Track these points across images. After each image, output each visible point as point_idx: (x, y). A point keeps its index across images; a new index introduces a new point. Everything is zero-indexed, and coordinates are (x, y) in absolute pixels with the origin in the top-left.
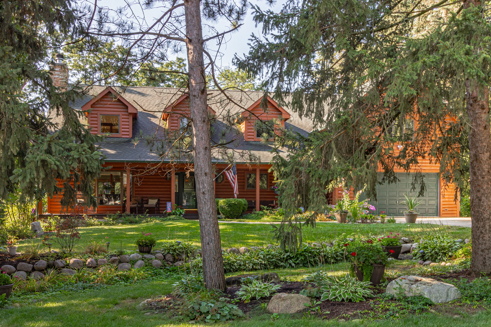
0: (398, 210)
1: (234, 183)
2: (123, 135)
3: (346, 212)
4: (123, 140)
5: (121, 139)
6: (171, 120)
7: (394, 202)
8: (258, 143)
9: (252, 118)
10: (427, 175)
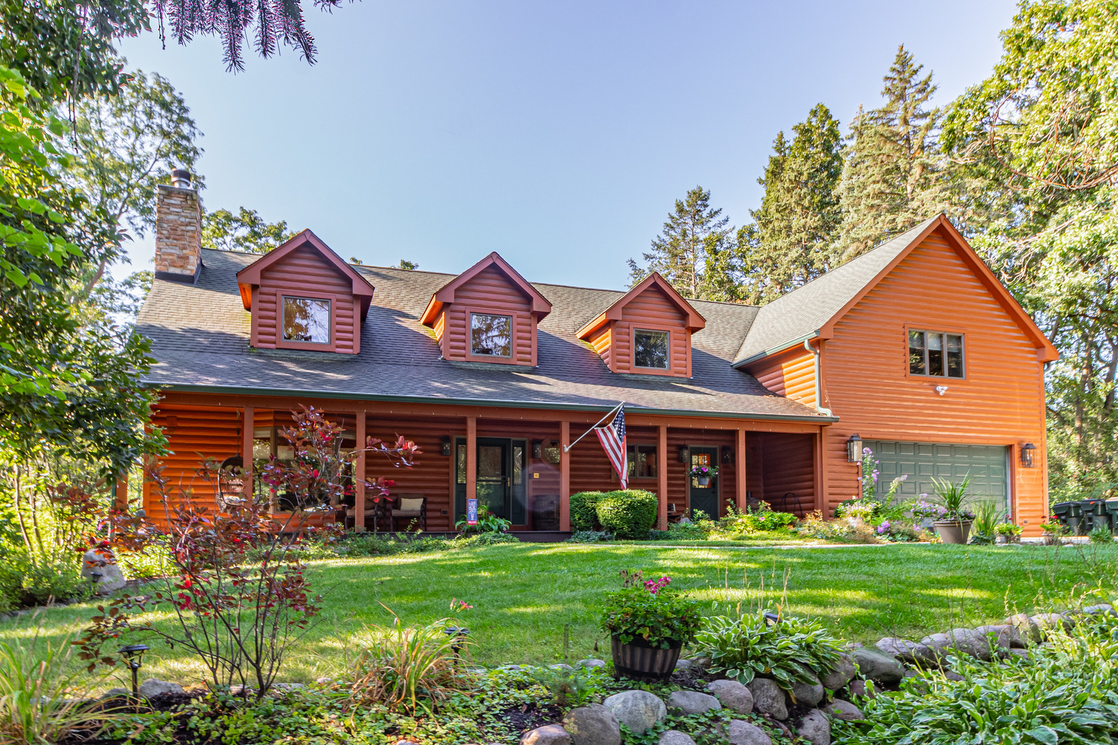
2: (338, 347)
4: (339, 358)
5: (335, 355)
6: (452, 318)
8: (640, 378)
9: (626, 324)
10: (987, 449)
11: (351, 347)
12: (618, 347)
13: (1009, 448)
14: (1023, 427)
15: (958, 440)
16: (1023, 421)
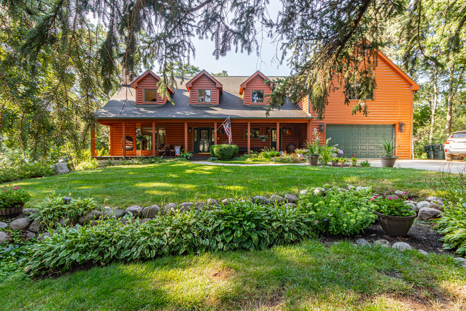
0: (359, 153)
1: (229, 134)
2: (159, 102)
3: (317, 156)
4: (158, 106)
6: (192, 92)
7: (356, 147)
8: (253, 106)
9: (249, 89)
10: (384, 126)
11: (163, 102)
12: (246, 96)
13: (394, 125)
14: (401, 117)
15: (369, 123)
16: (401, 114)
